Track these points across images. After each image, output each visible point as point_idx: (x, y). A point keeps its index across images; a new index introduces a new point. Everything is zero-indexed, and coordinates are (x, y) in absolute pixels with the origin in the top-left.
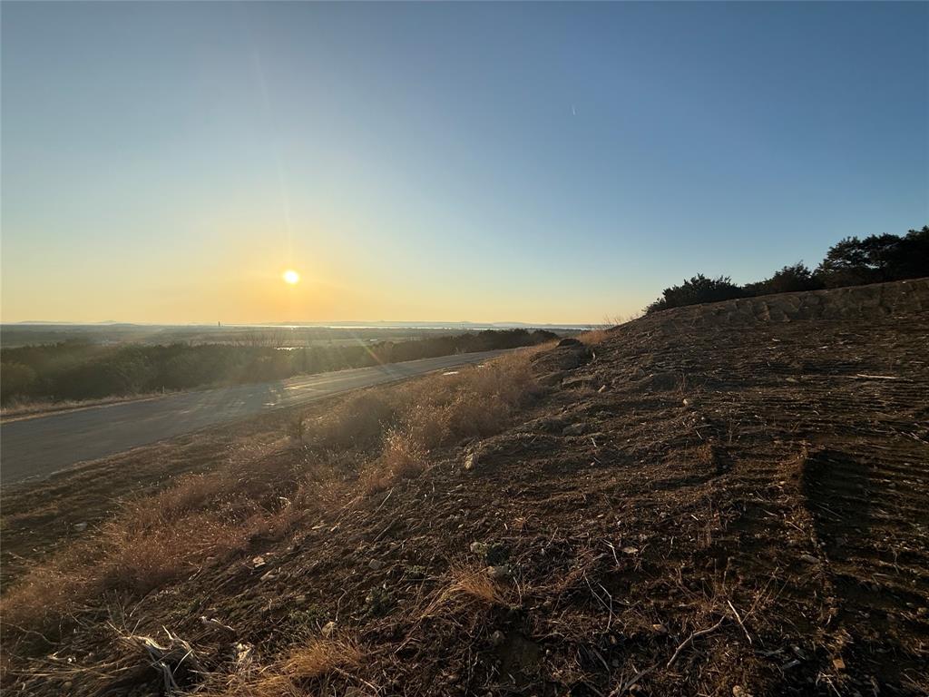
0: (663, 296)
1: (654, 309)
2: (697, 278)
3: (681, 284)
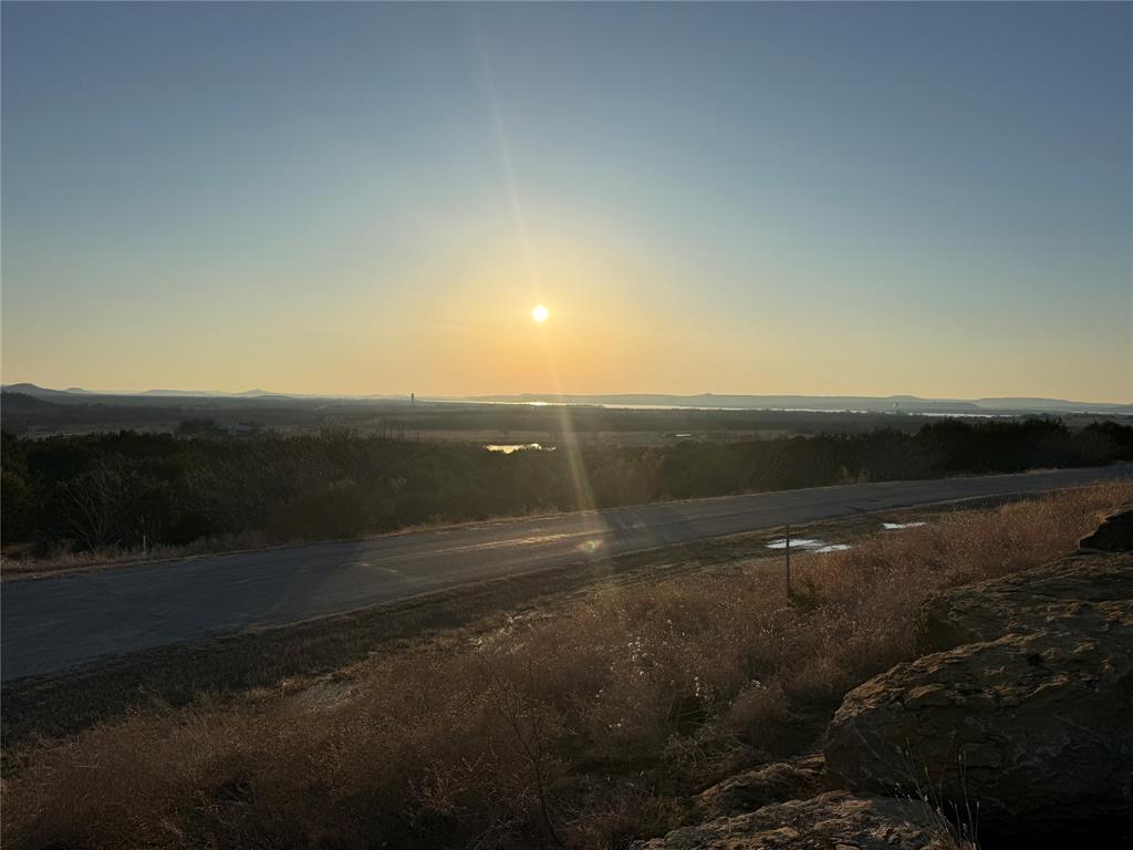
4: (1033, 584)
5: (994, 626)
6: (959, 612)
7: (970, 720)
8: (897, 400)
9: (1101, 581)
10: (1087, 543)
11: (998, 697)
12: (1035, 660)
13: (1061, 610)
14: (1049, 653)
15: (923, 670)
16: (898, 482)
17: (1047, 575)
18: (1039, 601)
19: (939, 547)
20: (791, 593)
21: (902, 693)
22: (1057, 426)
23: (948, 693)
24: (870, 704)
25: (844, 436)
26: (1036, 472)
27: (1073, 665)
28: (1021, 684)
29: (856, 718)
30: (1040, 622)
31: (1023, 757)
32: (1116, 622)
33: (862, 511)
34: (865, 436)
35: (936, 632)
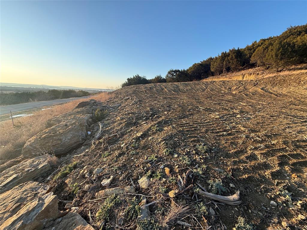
0: (127, 81)
1: (124, 85)
2: (137, 75)
3: (132, 77)
4: (67, 114)
5: (59, 121)
6: (53, 121)
7: (55, 138)
8: (43, 86)
9: (78, 112)
10: (76, 107)
11: (60, 132)
12: (66, 125)
13: (71, 117)
14: (68, 124)
15: (45, 132)
16: (44, 101)
17: (70, 113)
18: (67, 116)
19: (52, 111)
20: (14, 125)
21: (40, 137)
22: (74, 91)
23: (50, 134)
24: (33, 141)
25: (30, 92)
26: (71, 98)
27: (72, 125)
28: (64, 129)
29: (29, 145)
30: (67, 120)
31: (65, 140)
32: (79, 117)
33: (36, 107)
34: (35, 92)
35: (49, 125)
